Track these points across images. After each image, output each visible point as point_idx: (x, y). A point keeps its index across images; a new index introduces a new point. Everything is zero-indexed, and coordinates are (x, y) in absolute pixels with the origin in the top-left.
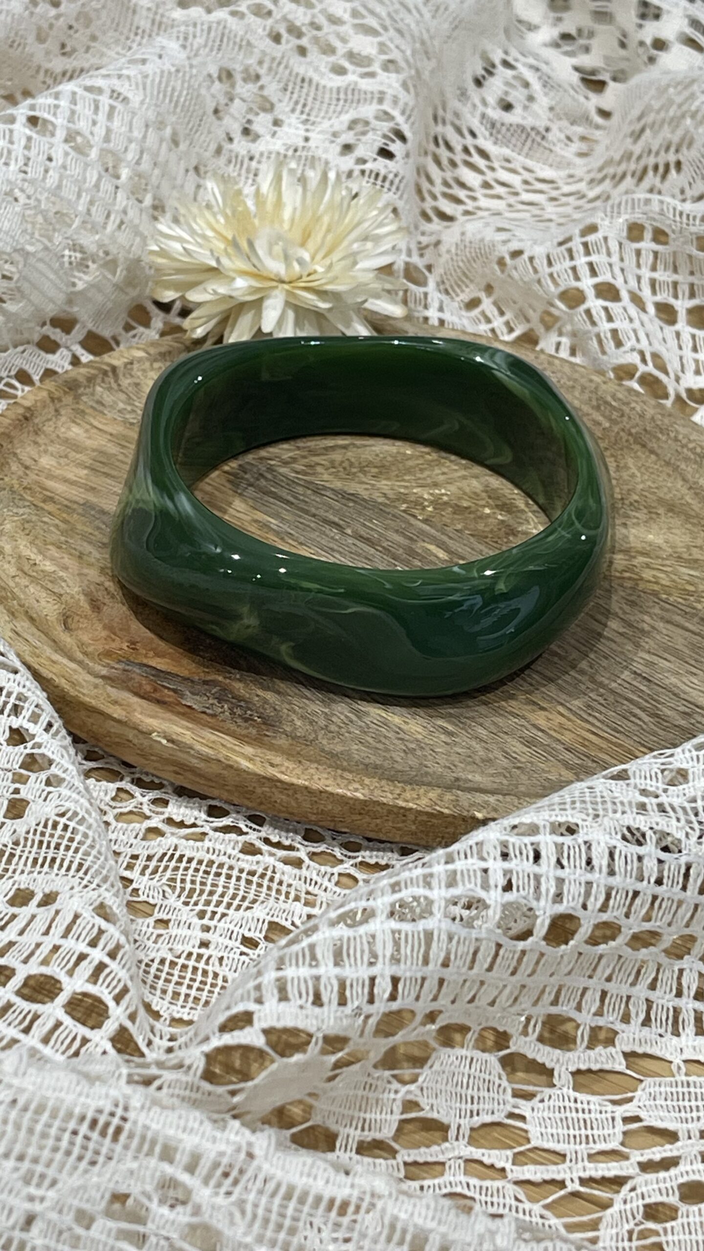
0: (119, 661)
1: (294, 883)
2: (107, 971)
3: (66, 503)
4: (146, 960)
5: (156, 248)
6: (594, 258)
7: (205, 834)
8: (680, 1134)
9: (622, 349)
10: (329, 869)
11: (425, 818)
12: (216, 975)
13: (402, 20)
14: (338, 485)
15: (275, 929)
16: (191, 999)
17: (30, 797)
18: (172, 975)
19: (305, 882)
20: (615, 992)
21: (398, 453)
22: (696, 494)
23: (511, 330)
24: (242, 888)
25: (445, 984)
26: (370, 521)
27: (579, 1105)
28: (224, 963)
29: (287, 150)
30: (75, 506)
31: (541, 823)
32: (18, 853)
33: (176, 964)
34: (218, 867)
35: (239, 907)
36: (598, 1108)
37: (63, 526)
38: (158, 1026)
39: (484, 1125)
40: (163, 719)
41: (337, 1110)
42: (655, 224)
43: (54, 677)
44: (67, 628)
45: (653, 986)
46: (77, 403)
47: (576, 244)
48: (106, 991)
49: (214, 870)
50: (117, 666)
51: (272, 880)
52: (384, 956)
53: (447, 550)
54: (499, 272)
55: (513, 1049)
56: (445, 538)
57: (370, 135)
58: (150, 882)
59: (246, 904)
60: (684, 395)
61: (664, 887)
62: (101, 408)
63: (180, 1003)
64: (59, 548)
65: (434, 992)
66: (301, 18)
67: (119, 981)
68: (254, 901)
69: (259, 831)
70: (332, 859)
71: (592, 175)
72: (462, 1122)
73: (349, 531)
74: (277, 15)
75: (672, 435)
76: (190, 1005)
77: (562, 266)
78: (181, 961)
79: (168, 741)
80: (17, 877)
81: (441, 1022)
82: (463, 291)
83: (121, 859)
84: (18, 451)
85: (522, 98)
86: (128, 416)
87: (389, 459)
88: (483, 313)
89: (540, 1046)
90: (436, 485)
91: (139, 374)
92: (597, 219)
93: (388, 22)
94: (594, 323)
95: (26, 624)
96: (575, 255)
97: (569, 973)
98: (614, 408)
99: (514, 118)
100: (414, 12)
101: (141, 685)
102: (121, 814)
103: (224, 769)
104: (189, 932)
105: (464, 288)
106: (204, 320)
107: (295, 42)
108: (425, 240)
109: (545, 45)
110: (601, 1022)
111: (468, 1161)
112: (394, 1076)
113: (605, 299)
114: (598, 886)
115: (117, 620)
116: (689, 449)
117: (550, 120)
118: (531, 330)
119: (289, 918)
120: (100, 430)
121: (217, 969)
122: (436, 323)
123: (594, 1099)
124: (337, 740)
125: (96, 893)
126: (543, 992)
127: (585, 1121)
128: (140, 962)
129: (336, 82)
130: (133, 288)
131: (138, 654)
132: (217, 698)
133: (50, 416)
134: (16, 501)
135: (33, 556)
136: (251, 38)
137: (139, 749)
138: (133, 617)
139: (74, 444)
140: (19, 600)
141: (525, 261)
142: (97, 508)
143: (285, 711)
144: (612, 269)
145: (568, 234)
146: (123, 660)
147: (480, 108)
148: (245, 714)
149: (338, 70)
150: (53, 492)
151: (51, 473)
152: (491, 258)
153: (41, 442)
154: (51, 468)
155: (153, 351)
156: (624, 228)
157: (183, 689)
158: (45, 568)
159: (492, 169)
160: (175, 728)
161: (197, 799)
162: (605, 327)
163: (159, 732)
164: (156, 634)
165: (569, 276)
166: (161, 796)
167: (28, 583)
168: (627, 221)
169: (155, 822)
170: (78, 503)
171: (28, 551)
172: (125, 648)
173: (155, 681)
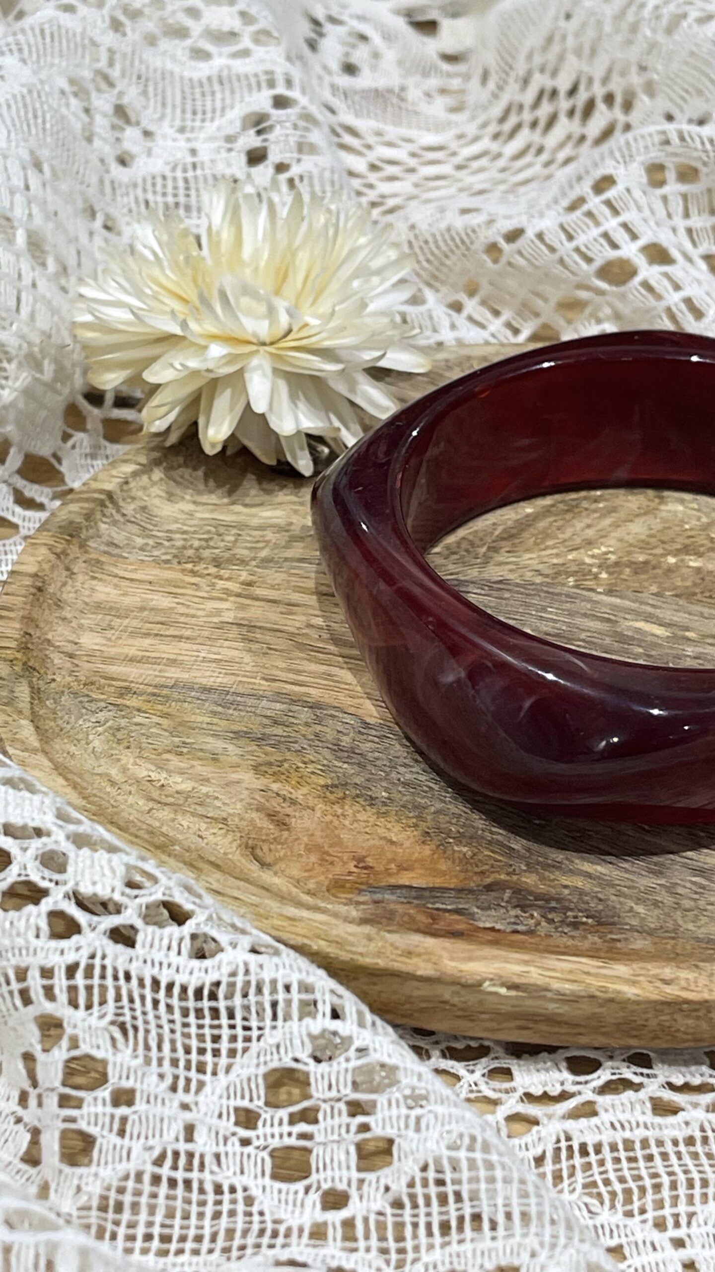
0: (360, 891)
3: (150, 690)
6: (625, 217)
7: (591, 1103)
14: (471, 573)
17: (390, 1132)
21: (517, 514)
24: (692, 1168)
26: (544, 609)
29: (174, 169)
30: (165, 691)
32: (407, 1218)
34: (643, 1148)
37: (165, 722)
40: (485, 958)
42: (678, 160)
43: (306, 941)
44: (263, 865)
46: (86, 552)
47: (594, 205)
49: (639, 1153)
50: (361, 899)
53: (661, 623)
54: (488, 264)
56: (649, 609)
62: (117, 551)
64: (181, 754)
69: (655, 1076)
71: (492, 128)
77: (587, 236)
79: (509, 988)
80: (426, 1258)
84: (49, 637)
85: (366, 56)
86: (156, 553)
87: (515, 526)
88: (471, 317)
90: (589, 543)
91: (140, 494)
92: (608, 168)
94: (659, 297)
95: (218, 875)
96: (601, 219)
99: (365, 80)
101: (412, 917)
103: (601, 1006)
104: (659, 1256)
107: (140, 30)
113: (660, 264)
115: (318, 833)
117: (402, 76)
118: (545, 326)
120: (132, 580)
124: (704, 920)
129: (202, 70)
130: (63, 384)
131: (377, 873)
132: (515, 907)
133: (64, 579)
134: (87, 705)
135: (154, 776)
136: (92, 35)
137: (460, 1009)
138: (336, 823)
139: (111, 608)
140: (180, 843)
141: (532, 241)
142: (196, 686)
143: (614, 898)
144: (649, 226)
145: (573, 195)
146: (364, 887)
147: (327, 79)
148: (567, 917)
149: (200, 55)
150: (125, 681)
151: (105, 655)
152: (473, 247)
153: (69, 616)
154: (102, 648)
155: (143, 460)
156: (643, 173)
157: (466, 906)
158: (179, 787)
159: (369, 147)
160: (508, 966)
161: (544, 1055)
162: (674, 298)
163: (491, 980)
164: (381, 838)
165: (602, 245)
166: (496, 1064)
167: (172, 816)
168: (643, 163)
169: (512, 1105)
170: (166, 687)
171: (143, 771)
172: (355, 870)
173: (424, 906)
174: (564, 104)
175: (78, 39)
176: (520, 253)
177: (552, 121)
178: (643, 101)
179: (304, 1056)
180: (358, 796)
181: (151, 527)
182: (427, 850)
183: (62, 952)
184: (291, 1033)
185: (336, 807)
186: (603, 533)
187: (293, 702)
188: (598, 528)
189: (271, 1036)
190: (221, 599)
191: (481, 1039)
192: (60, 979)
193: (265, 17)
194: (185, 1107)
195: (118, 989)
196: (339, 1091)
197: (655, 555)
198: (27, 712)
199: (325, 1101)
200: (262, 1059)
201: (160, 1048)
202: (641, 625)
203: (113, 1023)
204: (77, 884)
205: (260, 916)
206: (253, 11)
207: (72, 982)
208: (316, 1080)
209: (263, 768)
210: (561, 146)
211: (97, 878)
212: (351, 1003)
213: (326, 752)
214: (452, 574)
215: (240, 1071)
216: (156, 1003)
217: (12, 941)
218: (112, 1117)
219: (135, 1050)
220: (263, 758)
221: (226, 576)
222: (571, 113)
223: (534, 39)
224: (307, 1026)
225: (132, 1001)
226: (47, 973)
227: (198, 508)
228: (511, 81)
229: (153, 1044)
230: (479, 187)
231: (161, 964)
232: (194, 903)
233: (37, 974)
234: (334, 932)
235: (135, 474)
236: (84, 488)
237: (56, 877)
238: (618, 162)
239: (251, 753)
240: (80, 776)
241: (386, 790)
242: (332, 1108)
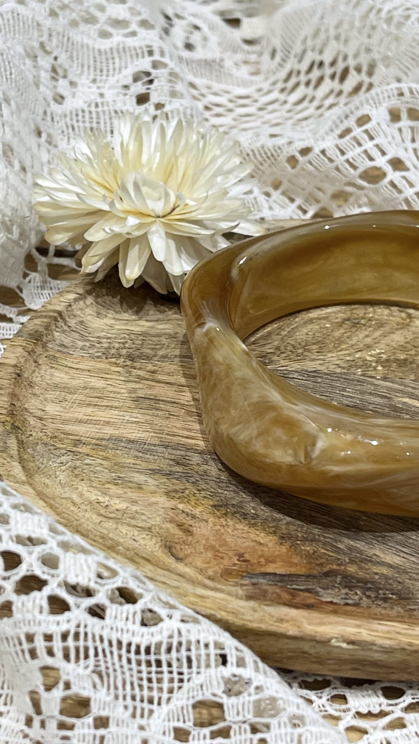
0: (243, 577)
3: (94, 441)
6: (377, 141)
7: (401, 719)
14: (296, 366)
21: (321, 328)
26: (344, 390)
29: (89, 105)
30: (104, 443)
37: (105, 463)
40: (331, 623)
42: (408, 106)
43: (213, 612)
44: (178, 559)
46: (47, 351)
47: (358, 133)
50: (244, 582)
54: (289, 169)
56: (410, 390)
62: (66, 350)
64: (117, 484)
71: (280, 85)
77: (354, 153)
79: (348, 643)
84: (26, 406)
85: (200, 39)
86: (91, 352)
87: (319, 335)
90: (368, 347)
91: (79, 313)
94: (400, 191)
95: (149, 567)
96: (362, 142)
99: (199, 54)
107: (69, 17)
113: (400, 170)
115: (211, 538)
117: (221, 52)
120: (77, 369)
129: (105, 44)
130: (24, 241)
131: (252, 565)
132: (346, 587)
133: (33, 368)
134: (53, 452)
135: (101, 499)
136: (38, 20)
137: (315, 657)
138: (222, 531)
139: (64, 388)
140: (122, 545)
141: (318, 155)
142: (124, 439)
143: (407, 581)
144: (392, 147)
145: (343, 127)
146: (245, 574)
148: (379, 594)
149: (105, 35)
150: (77, 435)
151: (63, 418)
152: (279, 159)
153: (38, 392)
154: (61, 414)
155: (81, 291)
156: (387, 113)
157: (313, 587)
158: (117, 507)
159: (203, 95)
160: (347, 629)
161: (366, 685)
162: (409, 192)
163: (337, 638)
164: (253, 541)
165: (363, 159)
166: (335, 692)
167: (114, 526)
168: (387, 107)
169: (348, 720)
170: (104, 440)
171: (94, 496)
172: (237, 562)
173: (285, 587)
174: (328, 71)
175: (30, 22)
176: (310, 163)
177: (320, 80)
178: (381, 70)
179: (219, 692)
180: (235, 513)
181: (87, 335)
182: (284, 549)
183: (58, 623)
184: (210, 676)
185: (222, 520)
186: (376, 341)
187: (188, 450)
188: (373, 337)
189: (197, 679)
190: (136, 382)
191: (324, 675)
192: (57, 641)
193: (145, 12)
194: (142, 728)
195: (96, 649)
196: (244, 716)
197: (411, 355)
198: (16, 457)
199: (235, 723)
200: (191, 694)
201: (124, 689)
202: (407, 400)
203: (94, 672)
204: (66, 576)
205: (182, 595)
206: (139, 7)
207: (65, 644)
208: (228, 708)
209: (173, 494)
210: (327, 97)
211: (78, 572)
212: (249, 656)
213: (212, 483)
214: (283, 366)
215: (176, 703)
216: (120, 656)
217: (23, 616)
218: (95, 737)
219: (109, 689)
220: (171, 487)
221: (138, 366)
222: (333, 77)
223: (307, 30)
224: (221, 671)
225: (105, 656)
226: (48, 638)
227: (116, 323)
228: (292, 56)
229: (120, 685)
230: (275, 121)
231: (122, 630)
232: (142, 588)
233: (42, 638)
234: (230, 606)
235: (75, 300)
236: (43, 309)
237: (52, 571)
238: (372, 106)
239: (164, 483)
240: (53, 499)
241: (254, 508)
242: (240, 728)
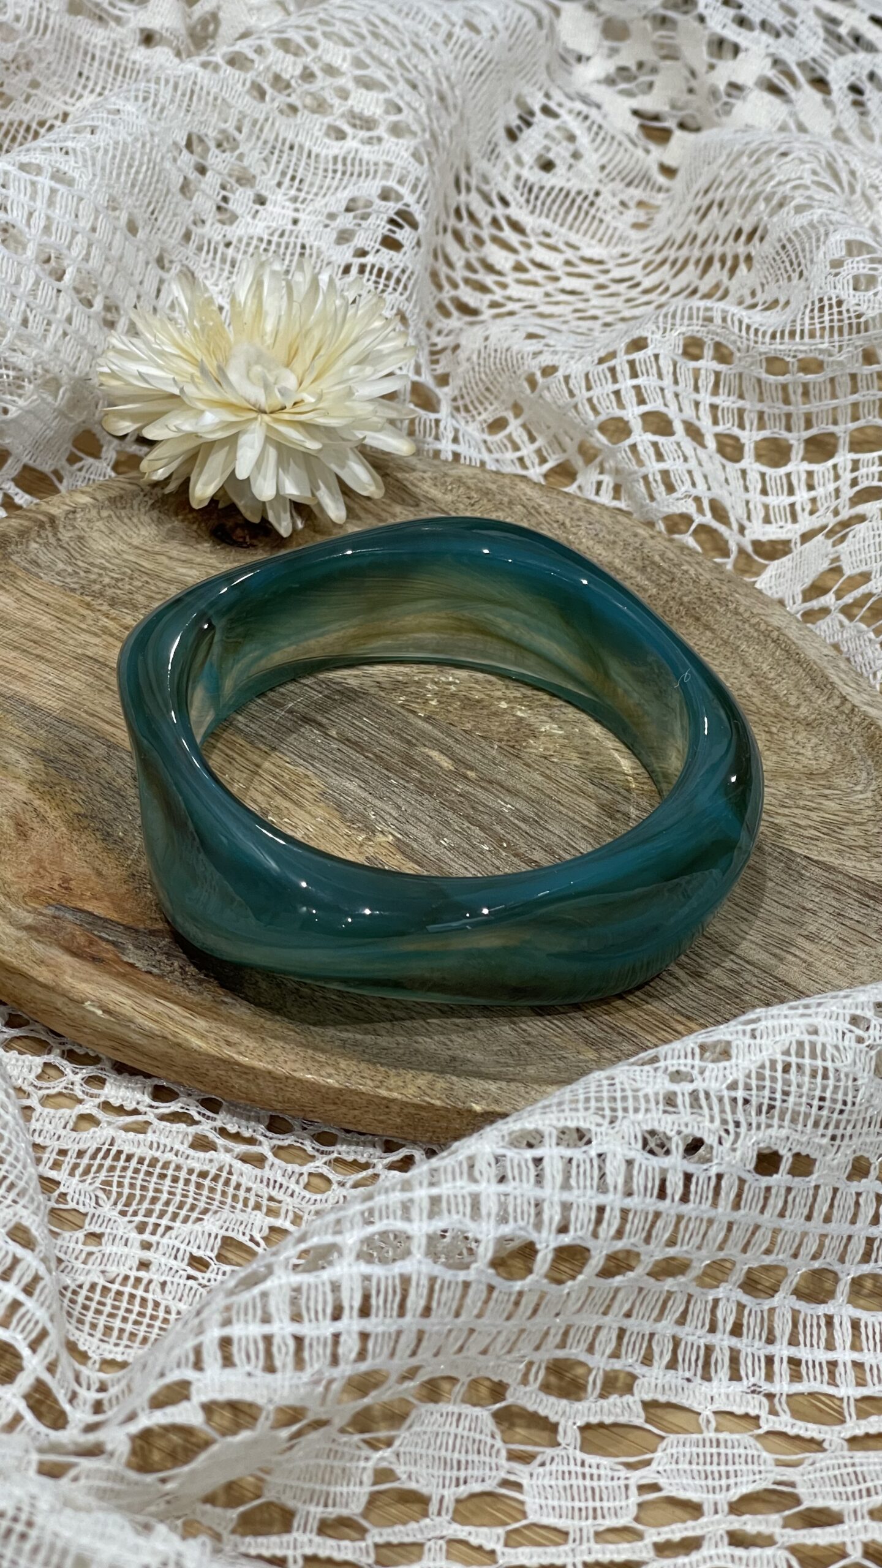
0: (48, 905)
1: (254, 1186)
2: (22, 1310)
4: (73, 1286)
5: (106, 370)
6: (641, 381)
7: (148, 1123)
8: (705, 1508)
9: (675, 495)
10: (297, 1168)
11: (413, 1111)
12: (157, 1305)
13: (415, 67)
15: (230, 1245)
16: (126, 1335)
18: (104, 1304)
19: (268, 1185)
20: (636, 1330)
22: (759, 683)
23: (543, 460)
24: (191, 1194)
25: (426, 1336)
26: (360, 718)
27: (587, 1470)
28: (167, 1290)
31: (546, 1130)
33: (109, 1290)
34: (163, 1168)
35: (186, 1220)
36: (610, 1473)
38: (86, 1371)
39: (473, 1496)
40: (98, 983)
41: (295, 1483)
42: (717, 339)
45: (682, 1321)
46: (7, 564)
47: (621, 363)
48: (20, 1337)
49: (158, 1171)
50: (45, 911)
51: (227, 1182)
52: (351, 1308)
53: (452, 757)
54: (528, 391)
55: (509, 1400)
56: (451, 742)
57: (372, 220)
58: (81, 1185)
59: (195, 1215)
60: (750, 549)
61: (691, 1205)
62: (35, 570)
63: (113, 1340)
65: (412, 1346)
66: (290, 69)
67: (37, 1323)
68: (205, 1211)
69: (214, 1119)
70: (302, 1154)
72: (446, 1492)
73: (333, 733)
74: (260, 65)
75: (732, 606)
76: (125, 1342)
77: (603, 390)
78: (115, 1287)
79: (104, 1011)
81: (423, 1377)
82: (486, 409)
83: (45, 1156)
85: (567, 155)
86: (68, 580)
88: (509, 437)
89: (542, 1395)
91: (84, 524)
92: (647, 331)
93: (397, 73)
94: (640, 463)
96: (619, 375)
97: (579, 1310)
98: (663, 570)
100: (431, 53)
101: (74, 936)
102: (48, 1096)
103: (171, 1047)
104: (126, 1250)
105: (487, 404)
106: (163, 462)
107: (282, 99)
108: (441, 342)
109: (599, 82)
110: (617, 1365)
111: (452, 1542)
112: (365, 1441)
113: (655, 433)
114: (612, 1209)
115: (47, 850)
116: (753, 626)
117: (600, 181)
118: (568, 461)
119: (247, 1232)
120: (34, 599)
121: (159, 1297)
122: (450, 458)
123: (605, 1461)
125: (11, 1211)
126: (547, 1334)
127: (593, 1489)
128: (66, 1288)
129: (332, 148)
131: (72, 895)
132: (164, 953)
136: (227, 96)
137: (69, 1019)
138: (67, 846)
141: (560, 381)
142: (28, 703)
145: (609, 349)
146: (54, 903)
147: (515, 169)
149: (336, 133)
152: (519, 374)
156: (680, 343)
157: (124, 941)
159: (527, 246)
160: (113, 995)
161: (141, 1078)
162: (653, 467)
163: (93, 1001)
164: (94, 869)
165: (611, 402)
166: (97, 1073)
168: (682, 335)
169: (89, 1107)
172: (56, 887)
173: (91, 931)
176: (549, 389)
180: (98, 829)
181: (78, 556)
182: (124, 889)
185: (75, 833)
187: (98, 738)
190: (96, 634)
202: (434, 754)
209: (38, 786)
213: (96, 788)
220: (42, 777)
221: (114, 616)
222: (697, 263)
223: (704, 180)
235: (87, 506)
238: (658, 328)
239: (36, 770)
241: (125, 831)
